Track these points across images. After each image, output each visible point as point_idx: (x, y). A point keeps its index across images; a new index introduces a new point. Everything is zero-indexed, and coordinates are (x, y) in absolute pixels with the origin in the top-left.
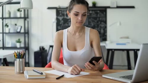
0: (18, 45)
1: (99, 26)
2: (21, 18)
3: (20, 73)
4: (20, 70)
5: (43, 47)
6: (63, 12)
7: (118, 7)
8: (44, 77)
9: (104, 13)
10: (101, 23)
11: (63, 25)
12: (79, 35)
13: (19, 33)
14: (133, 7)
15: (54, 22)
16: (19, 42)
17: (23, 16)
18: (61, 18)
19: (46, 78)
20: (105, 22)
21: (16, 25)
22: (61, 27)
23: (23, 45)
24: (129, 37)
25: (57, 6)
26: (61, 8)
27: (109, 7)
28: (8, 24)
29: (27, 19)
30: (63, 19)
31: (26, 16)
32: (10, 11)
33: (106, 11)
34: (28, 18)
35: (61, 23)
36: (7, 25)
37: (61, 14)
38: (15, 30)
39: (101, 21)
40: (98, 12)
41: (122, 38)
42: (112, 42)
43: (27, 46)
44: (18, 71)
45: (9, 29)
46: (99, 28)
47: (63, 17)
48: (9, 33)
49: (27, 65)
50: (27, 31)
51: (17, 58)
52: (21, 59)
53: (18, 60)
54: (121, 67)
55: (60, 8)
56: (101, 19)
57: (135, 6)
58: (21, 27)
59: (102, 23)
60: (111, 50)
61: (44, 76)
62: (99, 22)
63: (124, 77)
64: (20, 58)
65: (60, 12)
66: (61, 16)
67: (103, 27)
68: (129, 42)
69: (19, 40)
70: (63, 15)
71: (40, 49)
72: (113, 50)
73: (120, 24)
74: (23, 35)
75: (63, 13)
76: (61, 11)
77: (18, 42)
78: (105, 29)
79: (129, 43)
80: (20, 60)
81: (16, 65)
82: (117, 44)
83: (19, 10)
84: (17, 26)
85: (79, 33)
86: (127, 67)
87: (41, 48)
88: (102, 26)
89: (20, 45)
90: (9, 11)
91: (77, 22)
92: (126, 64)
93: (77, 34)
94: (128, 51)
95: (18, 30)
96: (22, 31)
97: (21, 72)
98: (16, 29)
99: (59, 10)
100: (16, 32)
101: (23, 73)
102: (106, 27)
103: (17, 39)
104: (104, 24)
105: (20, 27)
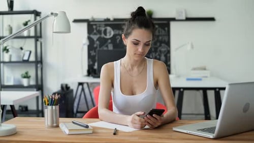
0: (25, 82)
1: (158, 50)
2: (29, 37)
3: (52, 127)
4: (53, 122)
5: (66, 85)
6: (100, 27)
7: (188, 19)
8: (91, 132)
9: (166, 29)
10: (160, 46)
11: (98, 48)
12: (138, 70)
13: (27, 61)
14: (212, 19)
15: (84, 44)
16: (27, 76)
17: (32, 34)
18: (95, 38)
19: (94, 133)
20: (168, 43)
21: (22, 49)
22: (95, 52)
23: (33, 82)
24: (207, 68)
25: (88, 17)
26: (96, 20)
27: (174, 19)
28: (7, 48)
29: (40, 39)
30: (99, 39)
31: (38, 34)
32: (11, 25)
33: (168, 26)
34: (41, 37)
35: (95, 46)
36: (6, 50)
37: (95, 31)
38: (19, 57)
39: (161, 42)
40: (157, 26)
41: (194, 69)
42: (178, 77)
43: (40, 83)
44: (49, 123)
45: (11, 56)
46: (157, 54)
47: (98, 36)
48: (10, 62)
49: (41, 114)
50: (39, 59)
51: (48, 105)
52: (54, 107)
53: (50, 107)
54: (194, 116)
55: (94, 21)
56: (160, 38)
57: (216, 18)
58: (30, 52)
59: (163, 45)
60: (179, 89)
61: (91, 130)
62: (158, 44)
63: (203, 130)
64: (53, 105)
65: (94, 27)
66: (95, 34)
67: (165, 51)
68: (206, 75)
69: (27, 73)
70: (99, 32)
71: (62, 87)
72: (182, 90)
73: (192, 47)
74: (34, 65)
75: (98, 28)
76: (96, 25)
77: (25, 77)
78: (168, 55)
79: (206, 77)
80: (52, 108)
81: (47, 115)
82: (188, 79)
83: (26, 24)
84: (23, 51)
85: (138, 67)
86: (204, 116)
87: (64, 86)
88: (163, 50)
89: (29, 82)
90: (9, 26)
91: (135, 54)
92: (202, 111)
93: (135, 69)
94: (205, 90)
95: (26, 58)
96: (32, 58)
97: (55, 125)
98: (22, 55)
99: (92, 23)
100: (21, 60)
101: (58, 126)
102: (169, 52)
103: (23, 72)
104: (166, 46)
105: (28, 53)
